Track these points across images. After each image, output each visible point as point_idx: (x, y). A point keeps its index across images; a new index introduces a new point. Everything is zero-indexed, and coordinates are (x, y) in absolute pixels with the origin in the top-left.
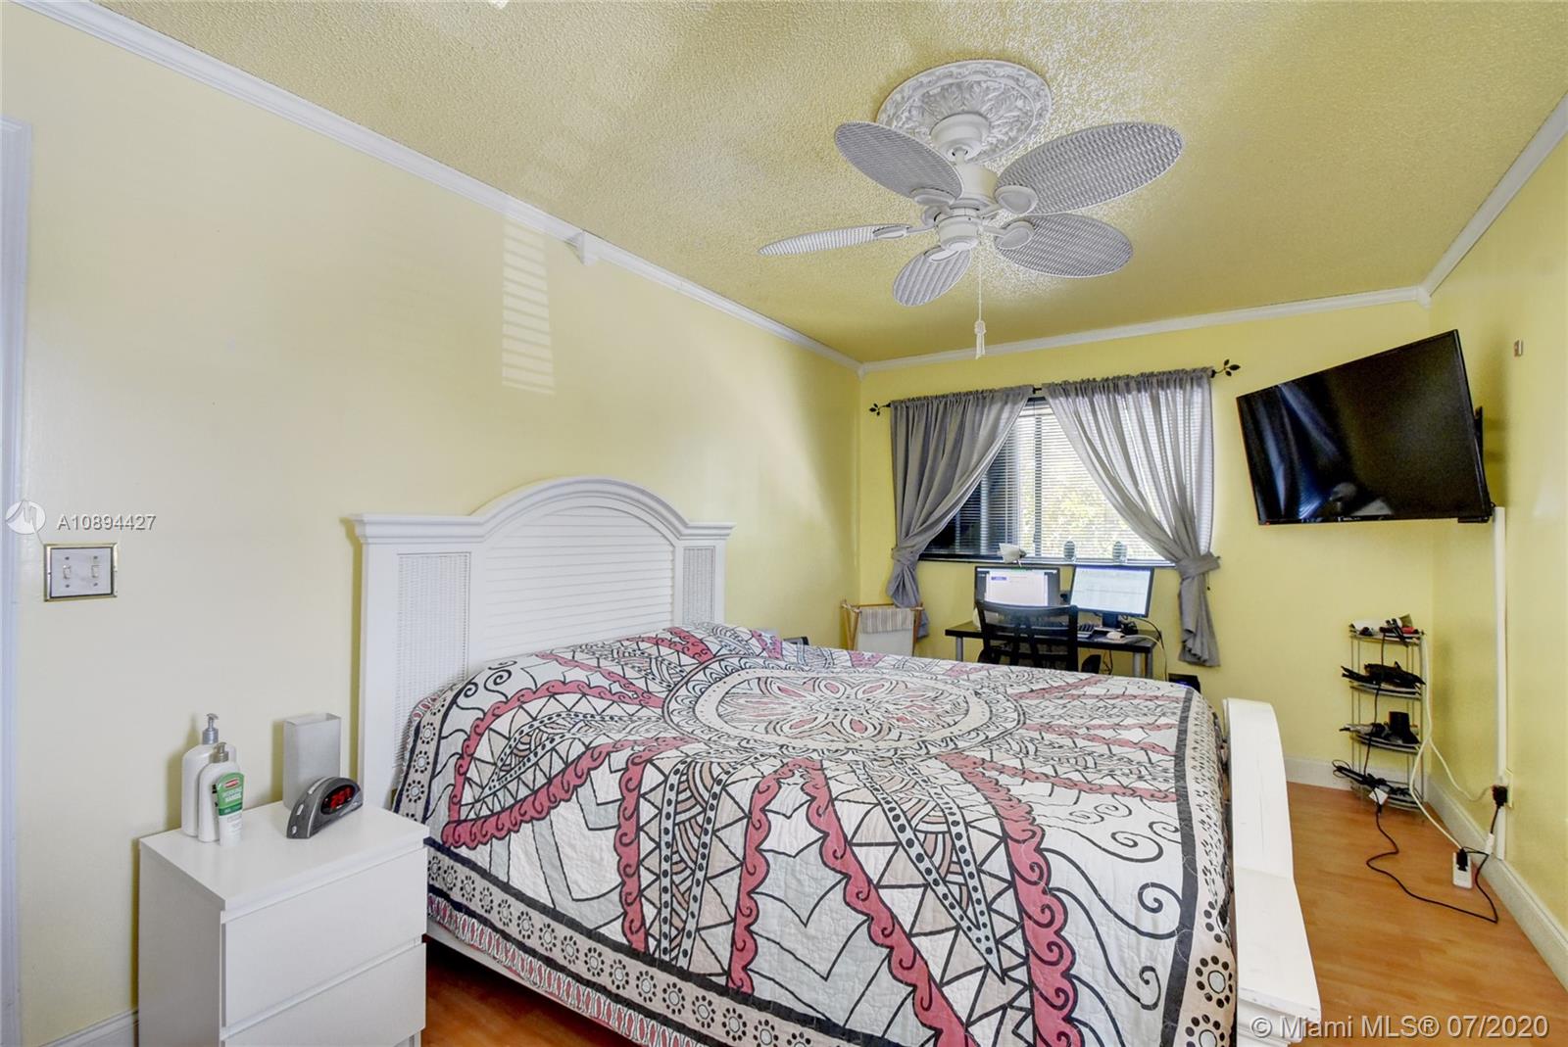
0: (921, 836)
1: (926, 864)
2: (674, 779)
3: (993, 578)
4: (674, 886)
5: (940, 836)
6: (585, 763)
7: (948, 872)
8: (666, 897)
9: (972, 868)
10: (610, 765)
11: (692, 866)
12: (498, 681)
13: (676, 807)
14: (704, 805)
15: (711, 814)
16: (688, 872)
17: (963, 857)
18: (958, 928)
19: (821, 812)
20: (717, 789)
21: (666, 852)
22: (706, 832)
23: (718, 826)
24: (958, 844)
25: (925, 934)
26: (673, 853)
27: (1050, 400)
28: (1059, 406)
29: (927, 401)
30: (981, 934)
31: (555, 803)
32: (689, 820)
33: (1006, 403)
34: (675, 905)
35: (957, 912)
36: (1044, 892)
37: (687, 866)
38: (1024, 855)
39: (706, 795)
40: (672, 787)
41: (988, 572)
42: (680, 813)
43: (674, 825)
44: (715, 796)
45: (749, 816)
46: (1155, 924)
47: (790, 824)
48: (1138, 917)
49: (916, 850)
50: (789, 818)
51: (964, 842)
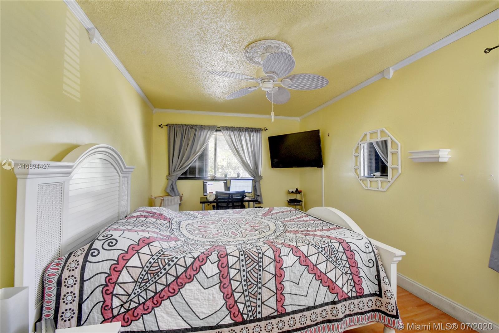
0: (323, 248)
1: (326, 255)
2: (242, 258)
3: (209, 184)
4: (249, 293)
5: (328, 247)
6: (197, 264)
7: (332, 255)
8: (247, 298)
9: (336, 252)
10: (210, 261)
11: (256, 283)
12: (110, 244)
13: (246, 267)
14: (257, 262)
15: (261, 264)
16: (255, 286)
17: (334, 250)
18: (336, 267)
19: (296, 251)
20: (260, 255)
21: (244, 283)
22: (260, 270)
23: (264, 267)
24: (332, 247)
25: (329, 272)
26: (247, 283)
27: (222, 131)
28: (225, 133)
29: (182, 126)
30: (340, 266)
31: (183, 286)
32: (252, 269)
33: (209, 130)
34: (251, 299)
35: (335, 264)
36: (350, 252)
37: (254, 284)
38: (345, 246)
39: (257, 259)
40: (242, 260)
41: (207, 183)
42: (248, 268)
43: (246, 273)
44: (261, 258)
45: (275, 260)
46: (369, 250)
47: (289, 257)
48: (366, 250)
49: (324, 252)
50: (287, 256)
51: (333, 246)
